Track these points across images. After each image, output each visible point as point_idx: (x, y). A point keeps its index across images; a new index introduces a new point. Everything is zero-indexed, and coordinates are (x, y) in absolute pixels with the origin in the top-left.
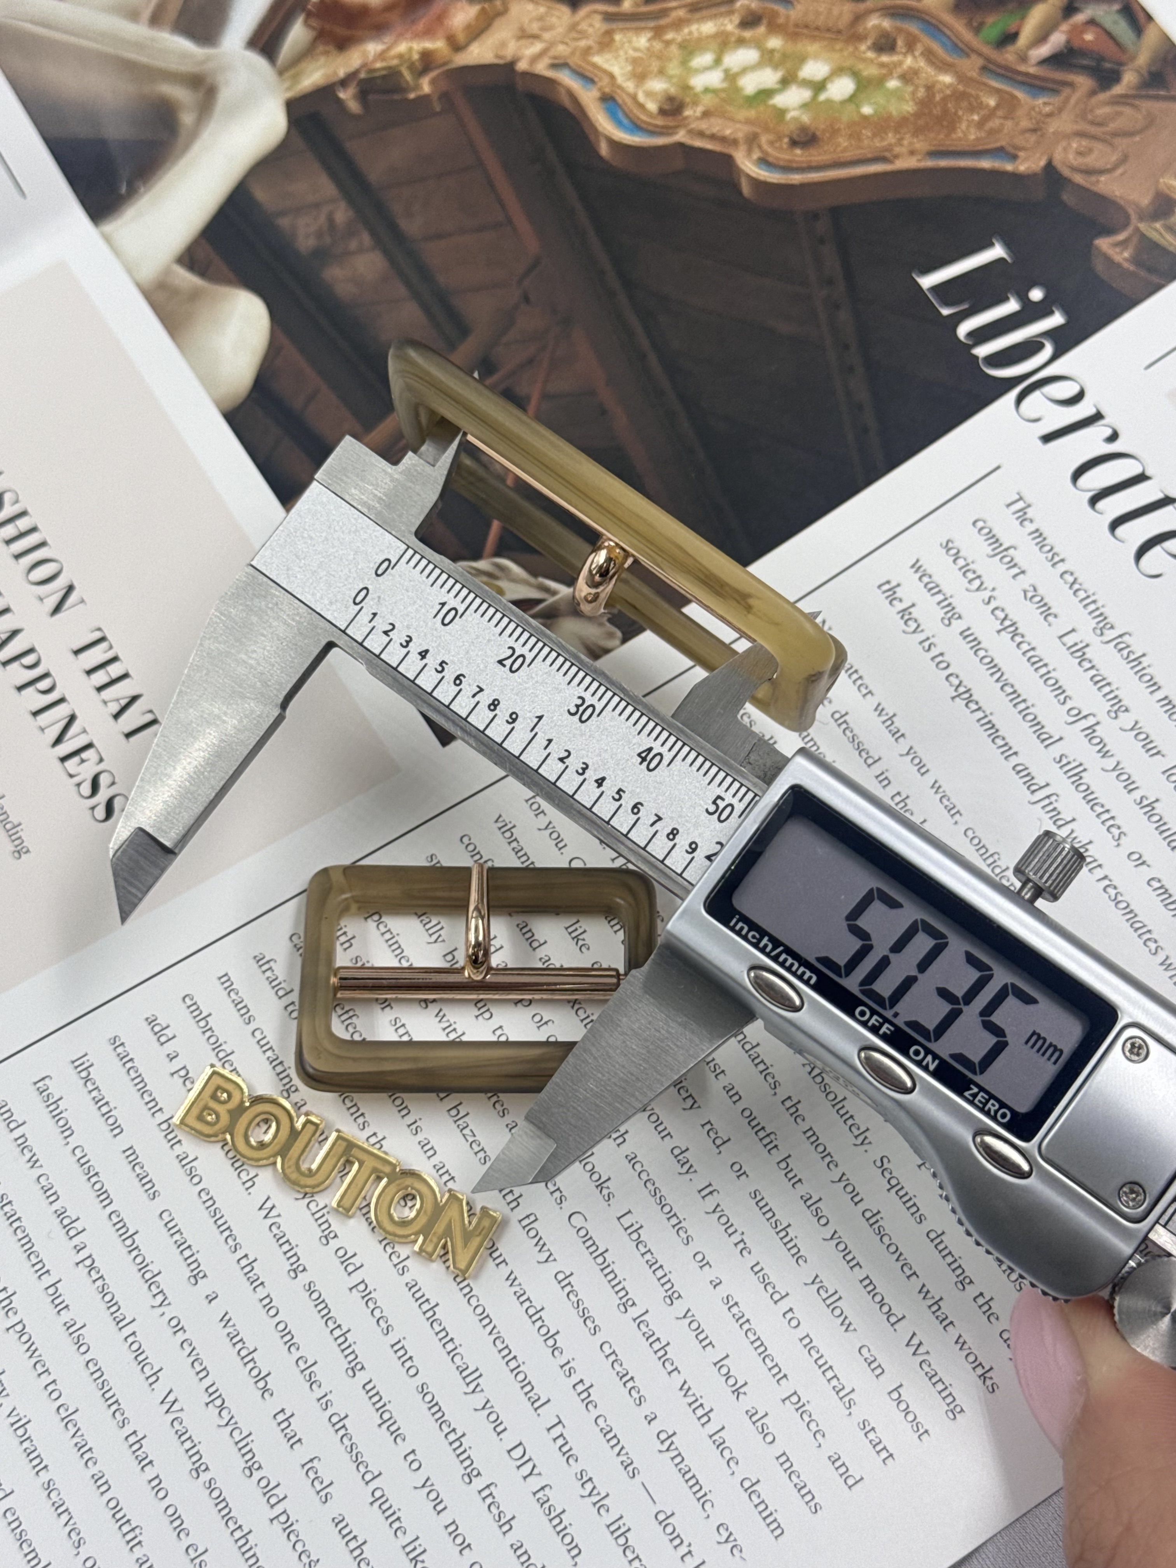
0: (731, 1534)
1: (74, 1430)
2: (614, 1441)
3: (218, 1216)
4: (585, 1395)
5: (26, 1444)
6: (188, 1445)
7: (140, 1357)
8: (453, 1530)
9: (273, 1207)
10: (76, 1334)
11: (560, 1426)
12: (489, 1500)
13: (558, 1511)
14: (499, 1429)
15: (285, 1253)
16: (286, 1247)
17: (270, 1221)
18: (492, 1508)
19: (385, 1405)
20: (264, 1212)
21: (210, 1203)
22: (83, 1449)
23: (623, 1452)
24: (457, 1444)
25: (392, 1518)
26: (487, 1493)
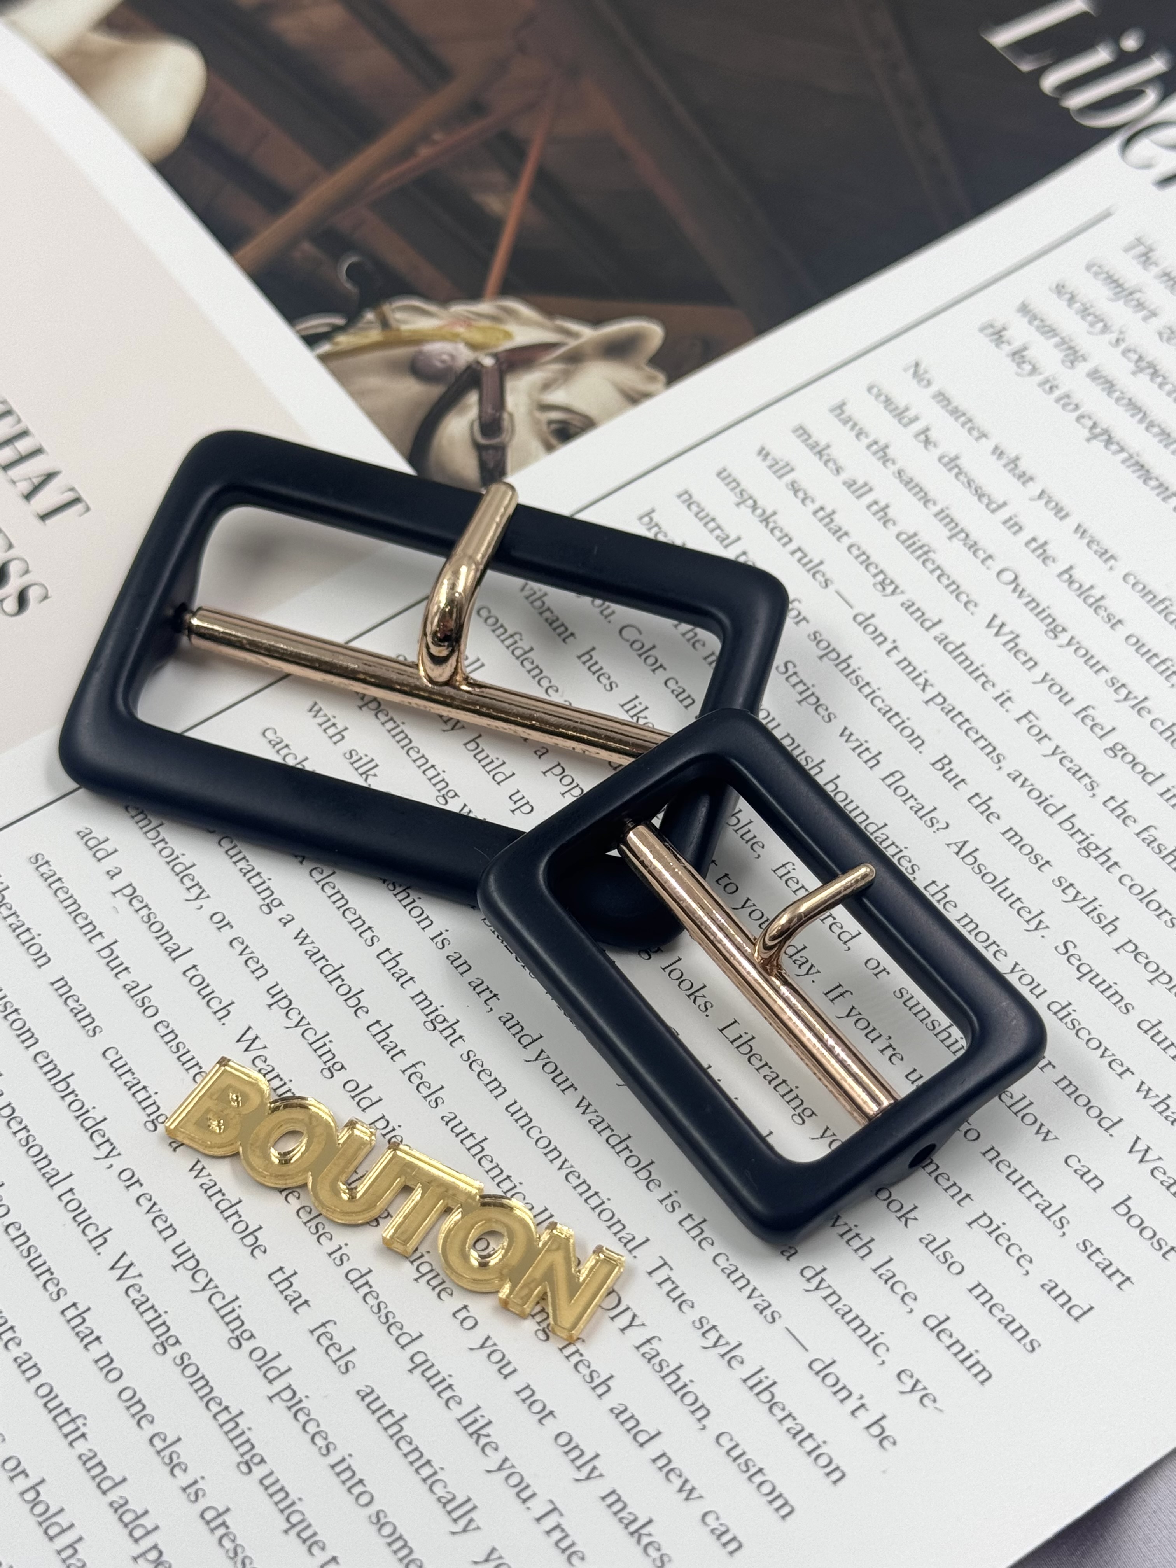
0: (918, 1381)
3: (182, 1051)
6: (150, 1315)
7: (79, 1216)
8: (527, 1395)
9: (257, 1038)
12: (575, 1358)
13: (673, 1366)
18: (580, 1367)
23: (757, 1294)
25: (441, 1385)
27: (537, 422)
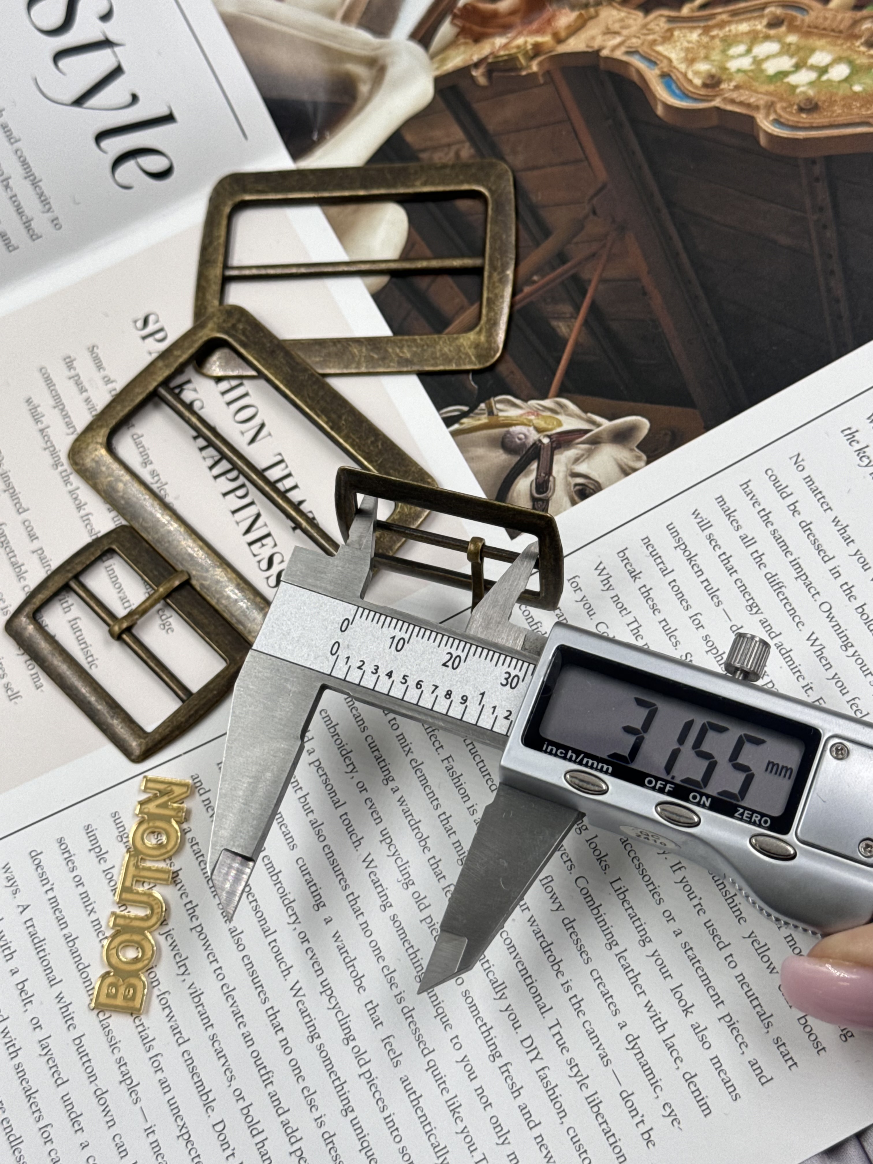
0: (673, 1110)
1: (231, 1002)
2: (595, 1040)
3: (335, 864)
4: (577, 1006)
5: (200, 1008)
6: (307, 1019)
7: (278, 955)
8: (480, 1092)
9: (372, 860)
10: (236, 938)
11: (558, 1026)
12: (506, 1074)
13: (553, 1085)
14: (516, 1025)
15: (379, 893)
16: (380, 889)
17: (369, 870)
18: (508, 1079)
19: (439, 1003)
20: (366, 864)
21: (331, 855)
22: (237, 1015)
23: (601, 1047)
24: (487, 1034)
25: (440, 1080)
26: (505, 1069)
27: (568, 484)
